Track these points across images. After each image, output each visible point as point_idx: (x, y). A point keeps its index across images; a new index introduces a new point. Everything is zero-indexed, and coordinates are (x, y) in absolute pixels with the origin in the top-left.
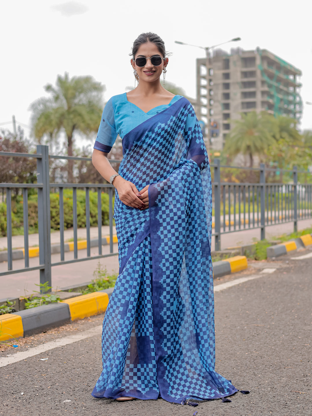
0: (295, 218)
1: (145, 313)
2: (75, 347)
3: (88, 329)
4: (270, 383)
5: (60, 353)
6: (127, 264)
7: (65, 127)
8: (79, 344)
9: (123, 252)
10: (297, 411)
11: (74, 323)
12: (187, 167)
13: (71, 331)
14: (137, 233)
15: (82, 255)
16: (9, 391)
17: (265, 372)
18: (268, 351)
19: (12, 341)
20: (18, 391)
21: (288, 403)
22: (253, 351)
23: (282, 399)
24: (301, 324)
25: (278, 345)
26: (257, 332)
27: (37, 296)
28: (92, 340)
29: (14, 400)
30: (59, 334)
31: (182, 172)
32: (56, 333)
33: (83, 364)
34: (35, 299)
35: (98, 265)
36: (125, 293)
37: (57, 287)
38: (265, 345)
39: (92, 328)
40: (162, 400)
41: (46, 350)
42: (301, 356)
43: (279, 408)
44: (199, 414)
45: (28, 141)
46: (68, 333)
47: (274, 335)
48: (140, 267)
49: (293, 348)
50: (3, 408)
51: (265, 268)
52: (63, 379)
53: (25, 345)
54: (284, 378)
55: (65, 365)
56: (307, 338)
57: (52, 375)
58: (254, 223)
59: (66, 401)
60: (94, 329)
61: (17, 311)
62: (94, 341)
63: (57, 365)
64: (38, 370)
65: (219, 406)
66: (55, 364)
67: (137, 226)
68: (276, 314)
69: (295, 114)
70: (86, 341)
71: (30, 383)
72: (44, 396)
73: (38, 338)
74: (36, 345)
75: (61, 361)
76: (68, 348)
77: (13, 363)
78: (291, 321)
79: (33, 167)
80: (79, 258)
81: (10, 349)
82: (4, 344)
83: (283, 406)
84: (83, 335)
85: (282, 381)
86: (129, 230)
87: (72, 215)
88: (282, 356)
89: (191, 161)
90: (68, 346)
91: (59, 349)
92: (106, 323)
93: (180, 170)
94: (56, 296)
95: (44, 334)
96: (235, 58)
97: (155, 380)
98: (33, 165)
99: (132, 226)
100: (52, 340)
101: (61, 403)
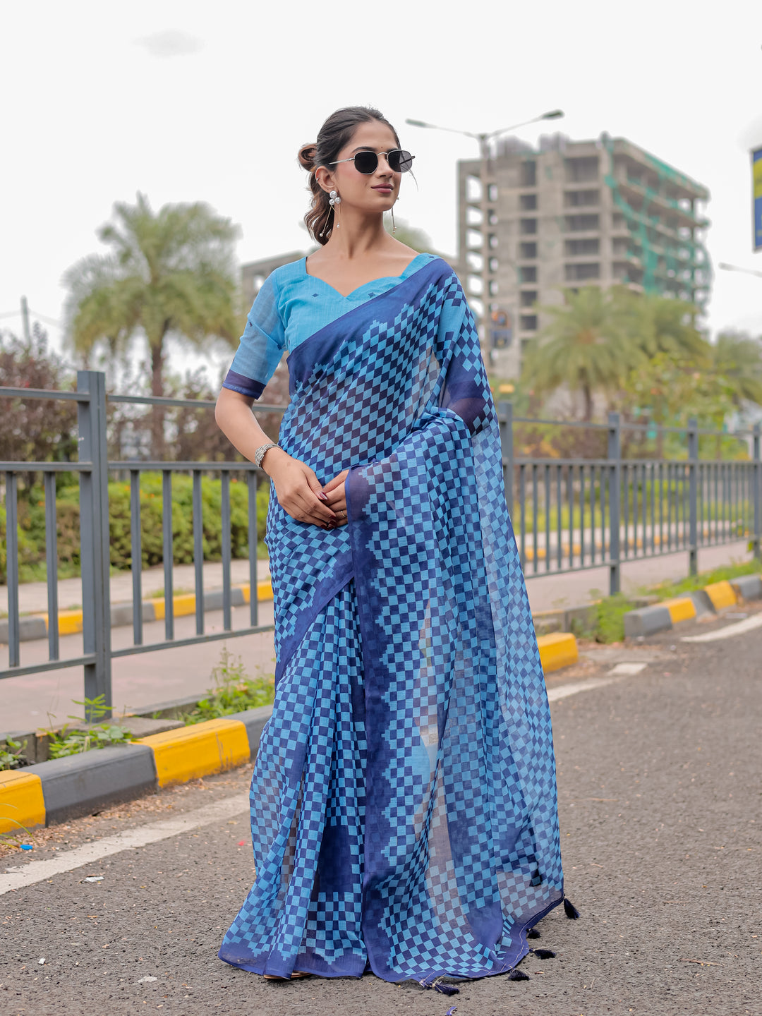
0: (693, 542)
1: (337, 771)
2: (166, 851)
3: (197, 808)
4: (630, 940)
5: (131, 864)
6: (298, 656)
7: (144, 325)
8: (177, 843)
9: (285, 625)
10: (695, 1008)
11: (165, 792)
12: (440, 427)
13: (158, 811)
14: (317, 581)
15: (186, 629)
16: (9, 955)
17: (619, 914)
18: (625, 863)
19: (20, 834)
20: (32, 955)
21: (672, 987)
22: (590, 863)
23: (659, 977)
24: (705, 798)
25: (649, 849)
26: (600, 817)
27: (77, 728)
28: (208, 833)
29: (23, 975)
30: (130, 819)
31: (427, 440)
32: (122, 816)
33: (185, 890)
34: (72, 735)
35: (221, 654)
36: (296, 726)
37: (125, 706)
38: (618, 848)
39: (207, 803)
41: (98, 858)
42: (704, 876)
43: (652, 999)
45: (58, 360)
46: (150, 816)
47: (640, 824)
49: (685, 855)
51: (620, 663)
52: (139, 926)
53: (48, 845)
54: (663, 929)
55: (144, 893)
56: (718, 833)
57: (113, 916)
58: (593, 553)
59: (146, 981)
60: (213, 807)
61: (31, 764)
62: (212, 837)
63: (124, 892)
64: (79, 903)
65: (507, 993)
66: (119, 890)
67: (317, 566)
68: (646, 774)
69: (692, 293)
70: (192, 835)
71: (60, 936)
72: (93, 967)
73: (80, 828)
74: (74, 846)
75: (135, 884)
76: (151, 852)
77: (20, 889)
78: (681, 790)
79: (68, 420)
80: (178, 636)
81: (14, 853)
82: (1, 841)
83: (661, 996)
84: (185, 822)
85: (658, 935)
86: (298, 573)
87: (161, 534)
88: (660, 875)
89: (451, 414)
90: (149, 847)
91: (128, 854)
93: (422, 436)
94: (123, 727)
95: (94, 817)
96: (551, 158)
97: (359, 930)
98: (69, 416)
99: (307, 566)
100: (113, 832)
101: (134, 984)
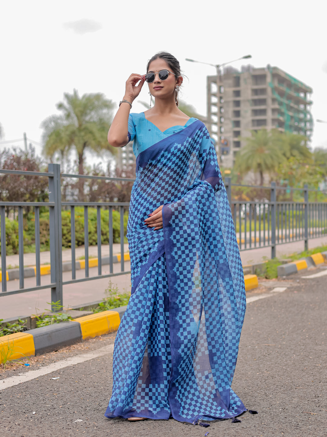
0: (306, 236)
1: (157, 333)
2: (86, 366)
3: (99, 348)
4: (281, 404)
5: (71, 372)
6: (140, 283)
7: (76, 145)
8: (91, 363)
9: (136, 271)
10: (309, 433)
11: (85, 341)
12: (202, 188)
13: (82, 349)
14: (150, 253)
15: (94, 273)
16: (20, 410)
17: (277, 393)
18: (279, 371)
19: (24, 359)
20: (30, 411)
21: (300, 424)
22: (264, 371)
23: (294, 420)
24: (312, 344)
25: (289, 365)
26: (268, 352)
27: (48, 314)
28: (103, 359)
29: (26, 419)
30: (71, 353)
31: (197, 193)
32: (67, 352)
33: (94, 383)
34: (46, 318)
35: (109, 283)
36: (137, 313)
37: (69, 305)
38: (276, 365)
39: (103, 346)
40: (173, 420)
41: (57, 369)
42: (312, 377)
43: (291, 429)
44: (210, 435)
45: (40, 159)
46: (79, 352)
47: (285, 355)
48: (154, 287)
49: (304, 368)
50: (16, 427)
51: (276, 287)
52: (75, 398)
53: (36, 364)
54: (295, 399)
55: (77, 384)
56: (318, 358)
57: (64, 394)
58: (264, 241)
59: (78, 421)
60: (106, 348)
61: (29, 330)
62: (105, 360)
63: (69, 384)
64: (49, 388)
65: (230, 426)
66: (66, 383)
67: (150, 246)
68: (287, 334)
69: (305, 132)
70: (97, 360)
71: (41, 402)
72: (56, 415)
73: (50, 357)
74: (47, 364)
75: (73, 380)
76: (80, 367)
77: (24, 382)
78: (302, 340)
79: (44, 185)
80: (91, 276)
81: (22, 367)
82: (16, 362)
83: (295, 428)
84: (94, 354)
85: (293, 402)
86: (142, 249)
87: (83, 233)
88: (294, 376)
89: (206, 183)
90: (79, 365)
91: (70, 368)
92: (117, 342)
93: (194, 192)
94: (67, 314)
95: (56, 352)
96: (246, 75)
97: (166, 400)
98: (45, 183)
99: (146, 246)
100: (64, 358)
101: (73, 423)
